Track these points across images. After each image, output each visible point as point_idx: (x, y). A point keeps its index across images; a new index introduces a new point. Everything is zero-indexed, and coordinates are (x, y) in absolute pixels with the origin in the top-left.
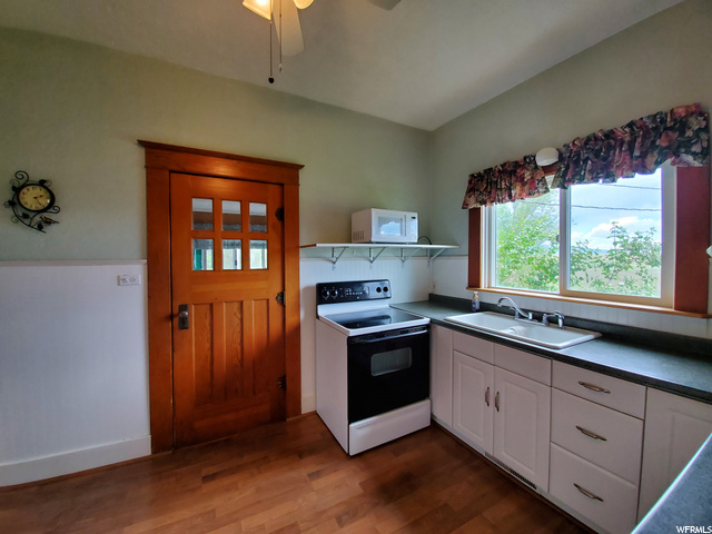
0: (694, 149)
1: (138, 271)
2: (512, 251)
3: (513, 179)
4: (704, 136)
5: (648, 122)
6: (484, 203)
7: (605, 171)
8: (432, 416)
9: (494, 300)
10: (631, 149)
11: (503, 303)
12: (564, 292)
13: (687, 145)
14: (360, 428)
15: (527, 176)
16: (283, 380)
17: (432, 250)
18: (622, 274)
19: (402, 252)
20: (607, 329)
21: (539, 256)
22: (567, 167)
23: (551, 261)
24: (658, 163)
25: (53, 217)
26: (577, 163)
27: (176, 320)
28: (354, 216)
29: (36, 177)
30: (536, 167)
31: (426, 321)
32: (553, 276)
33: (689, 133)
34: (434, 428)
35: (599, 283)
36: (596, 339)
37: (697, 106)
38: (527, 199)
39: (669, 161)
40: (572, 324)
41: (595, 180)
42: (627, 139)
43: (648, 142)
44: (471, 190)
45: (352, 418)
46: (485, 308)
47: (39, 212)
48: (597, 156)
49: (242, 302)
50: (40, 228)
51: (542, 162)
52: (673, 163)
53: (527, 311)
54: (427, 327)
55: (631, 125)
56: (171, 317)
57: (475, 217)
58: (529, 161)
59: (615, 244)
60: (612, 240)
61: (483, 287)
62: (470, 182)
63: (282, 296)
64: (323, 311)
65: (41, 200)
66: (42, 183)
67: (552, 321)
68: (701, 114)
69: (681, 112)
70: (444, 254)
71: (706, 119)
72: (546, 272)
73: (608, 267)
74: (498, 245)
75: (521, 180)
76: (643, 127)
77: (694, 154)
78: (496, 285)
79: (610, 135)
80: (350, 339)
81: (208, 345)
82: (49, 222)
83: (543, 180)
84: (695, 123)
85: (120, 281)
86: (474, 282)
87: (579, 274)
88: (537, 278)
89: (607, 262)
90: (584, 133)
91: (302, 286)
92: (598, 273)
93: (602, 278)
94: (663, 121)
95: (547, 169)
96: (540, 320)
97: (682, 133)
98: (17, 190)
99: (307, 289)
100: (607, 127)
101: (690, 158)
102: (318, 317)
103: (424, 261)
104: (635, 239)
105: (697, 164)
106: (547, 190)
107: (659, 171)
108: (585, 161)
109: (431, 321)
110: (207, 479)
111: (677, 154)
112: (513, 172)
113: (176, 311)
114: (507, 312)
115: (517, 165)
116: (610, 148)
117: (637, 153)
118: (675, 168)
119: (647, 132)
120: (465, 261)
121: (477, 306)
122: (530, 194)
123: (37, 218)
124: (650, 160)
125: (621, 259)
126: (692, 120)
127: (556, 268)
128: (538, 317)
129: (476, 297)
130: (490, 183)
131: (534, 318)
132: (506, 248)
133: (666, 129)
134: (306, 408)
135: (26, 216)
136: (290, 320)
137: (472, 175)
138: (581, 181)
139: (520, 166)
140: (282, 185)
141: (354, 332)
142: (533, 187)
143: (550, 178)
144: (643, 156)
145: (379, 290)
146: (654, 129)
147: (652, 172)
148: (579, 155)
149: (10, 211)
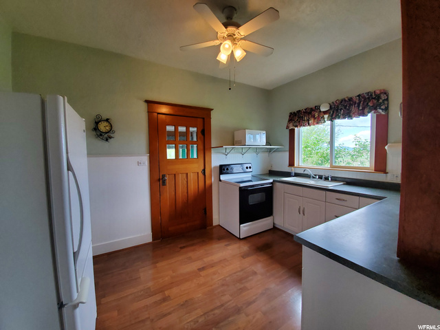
0: (382, 107)
1: (145, 159)
2: (309, 149)
3: (310, 116)
4: (386, 102)
5: (366, 95)
6: (297, 126)
7: (348, 115)
8: (274, 223)
9: (301, 171)
10: (359, 106)
11: (305, 173)
12: (332, 166)
13: (380, 105)
14: (244, 227)
15: (316, 115)
16: (205, 209)
17: (271, 149)
18: (359, 159)
19: (257, 150)
20: (348, 180)
21: (321, 151)
22: (333, 112)
23: (327, 153)
24: (369, 112)
25: (112, 135)
26: (337, 110)
27: (161, 181)
28: (236, 133)
29: (104, 117)
30: (320, 111)
31: (271, 181)
32: (327, 161)
33: (381, 101)
34: (275, 229)
35: (349, 163)
36: (344, 184)
37: (384, 90)
38: (316, 125)
39: (373, 112)
40: (334, 179)
41: (344, 118)
42: (357, 102)
43: (366, 104)
44: (290, 120)
45: (241, 222)
46: (297, 175)
47: (107, 133)
48: (345, 108)
49: (187, 174)
50: (107, 140)
51: (323, 109)
52: (375, 113)
53: (316, 175)
54: (272, 183)
55: (359, 96)
56: (159, 180)
57: (292, 133)
58: (317, 108)
59: (356, 145)
60: (355, 143)
61: (295, 166)
62: (290, 116)
63: (204, 170)
64: (223, 177)
65: (107, 128)
66: (107, 120)
67: (326, 179)
68: (385, 93)
69: (378, 92)
70: (277, 150)
71: (387, 96)
72: (324, 159)
73: (352, 156)
74: (302, 146)
75: (314, 117)
76: (364, 97)
77: (382, 109)
78: (302, 164)
79: (350, 99)
80: (240, 188)
81: (174, 193)
82: (110, 138)
83: (323, 117)
84: (384, 97)
85: (139, 163)
86: (291, 164)
87: (339, 159)
88: (320, 162)
89: (353, 153)
90: (340, 98)
91: (212, 166)
92: (348, 159)
93: (350, 161)
94: (371, 95)
95: (325, 113)
96: (321, 178)
97: (378, 101)
98: (97, 123)
99: (215, 167)
100: (350, 96)
101: (380, 111)
102: (220, 180)
103: (267, 154)
104: (365, 143)
105: (383, 113)
106: (325, 122)
107: (370, 115)
108: (341, 110)
109: (274, 181)
110: (181, 248)
111: (375, 109)
112: (310, 113)
113: (161, 177)
114: (307, 176)
115: (312, 110)
116: (350, 105)
117: (361, 108)
118: (375, 115)
119: (365, 99)
120: (287, 154)
121: (293, 174)
122: (317, 123)
123: (106, 135)
124: (366, 110)
125: (358, 152)
126: (382, 95)
127: (329, 157)
128: (320, 177)
129: (293, 170)
130: (299, 117)
131: (319, 178)
132: (306, 147)
133: (372, 98)
134: (215, 223)
135: (101, 135)
136: (207, 182)
137: (291, 113)
138: (339, 118)
139: (313, 110)
140: (203, 119)
141: (242, 185)
142: (319, 120)
143: (326, 116)
144: (363, 109)
145: (247, 168)
146: (368, 98)
147: (367, 115)
148: (338, 107)
149: (94, 133)
